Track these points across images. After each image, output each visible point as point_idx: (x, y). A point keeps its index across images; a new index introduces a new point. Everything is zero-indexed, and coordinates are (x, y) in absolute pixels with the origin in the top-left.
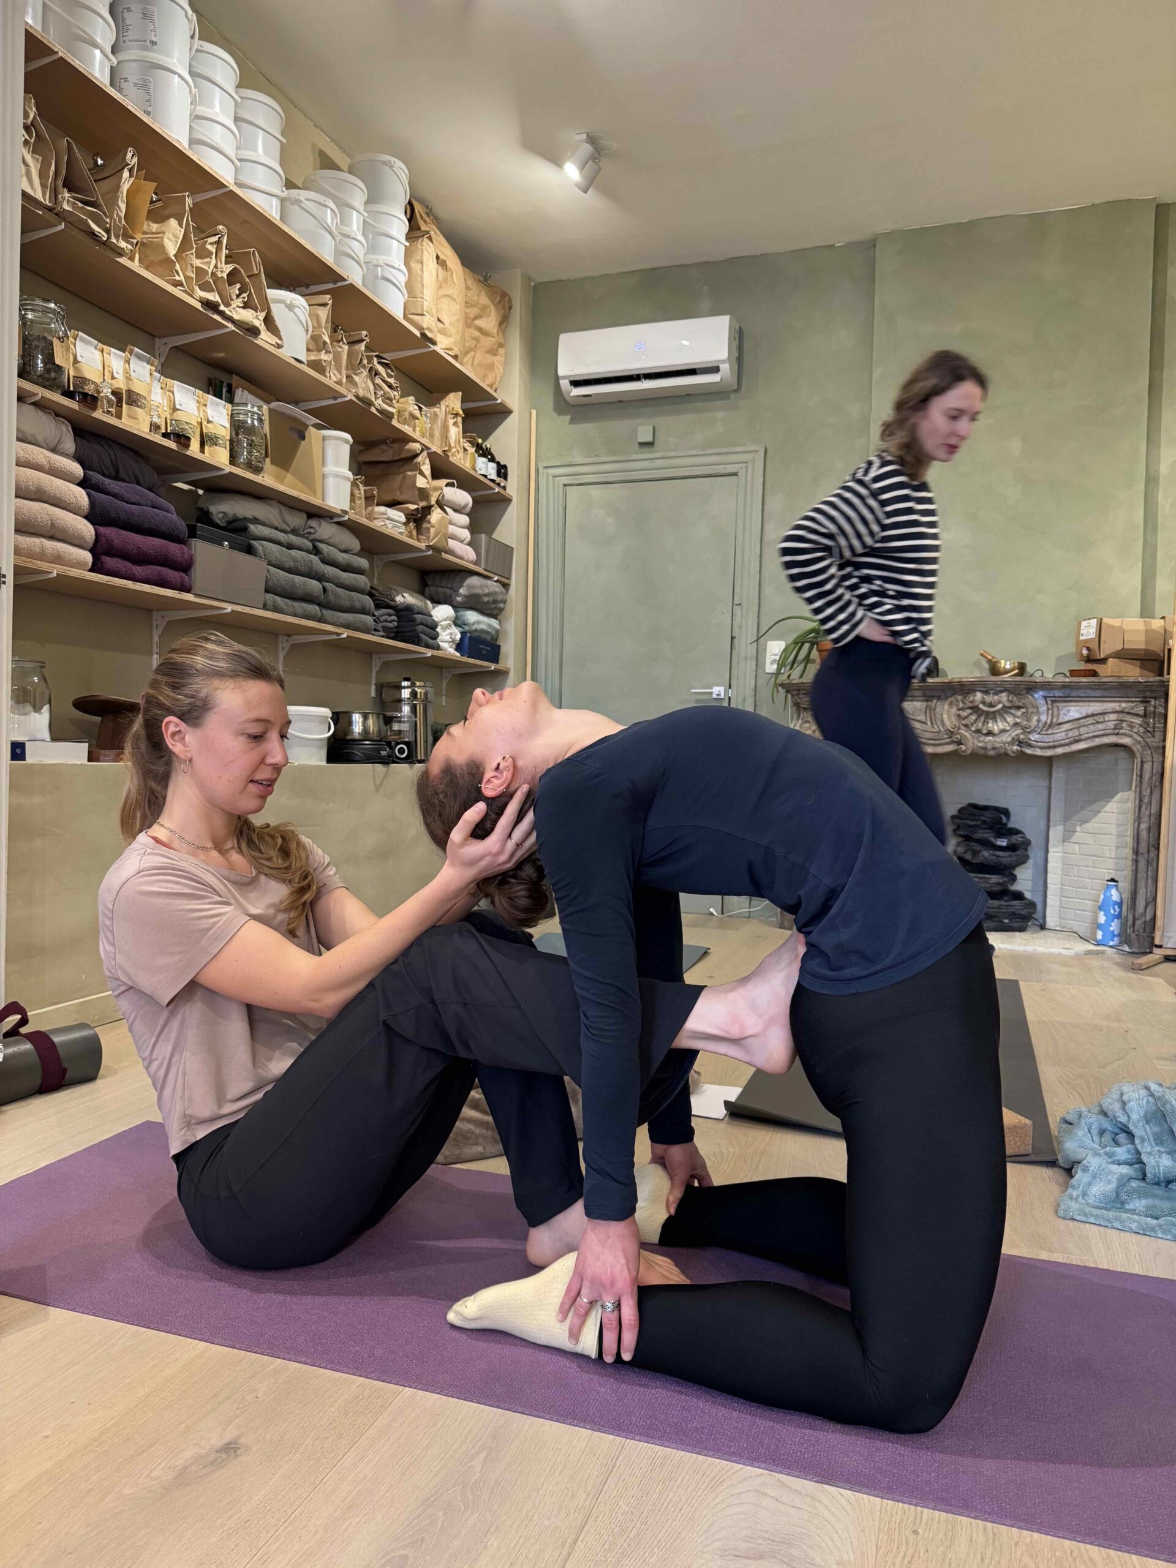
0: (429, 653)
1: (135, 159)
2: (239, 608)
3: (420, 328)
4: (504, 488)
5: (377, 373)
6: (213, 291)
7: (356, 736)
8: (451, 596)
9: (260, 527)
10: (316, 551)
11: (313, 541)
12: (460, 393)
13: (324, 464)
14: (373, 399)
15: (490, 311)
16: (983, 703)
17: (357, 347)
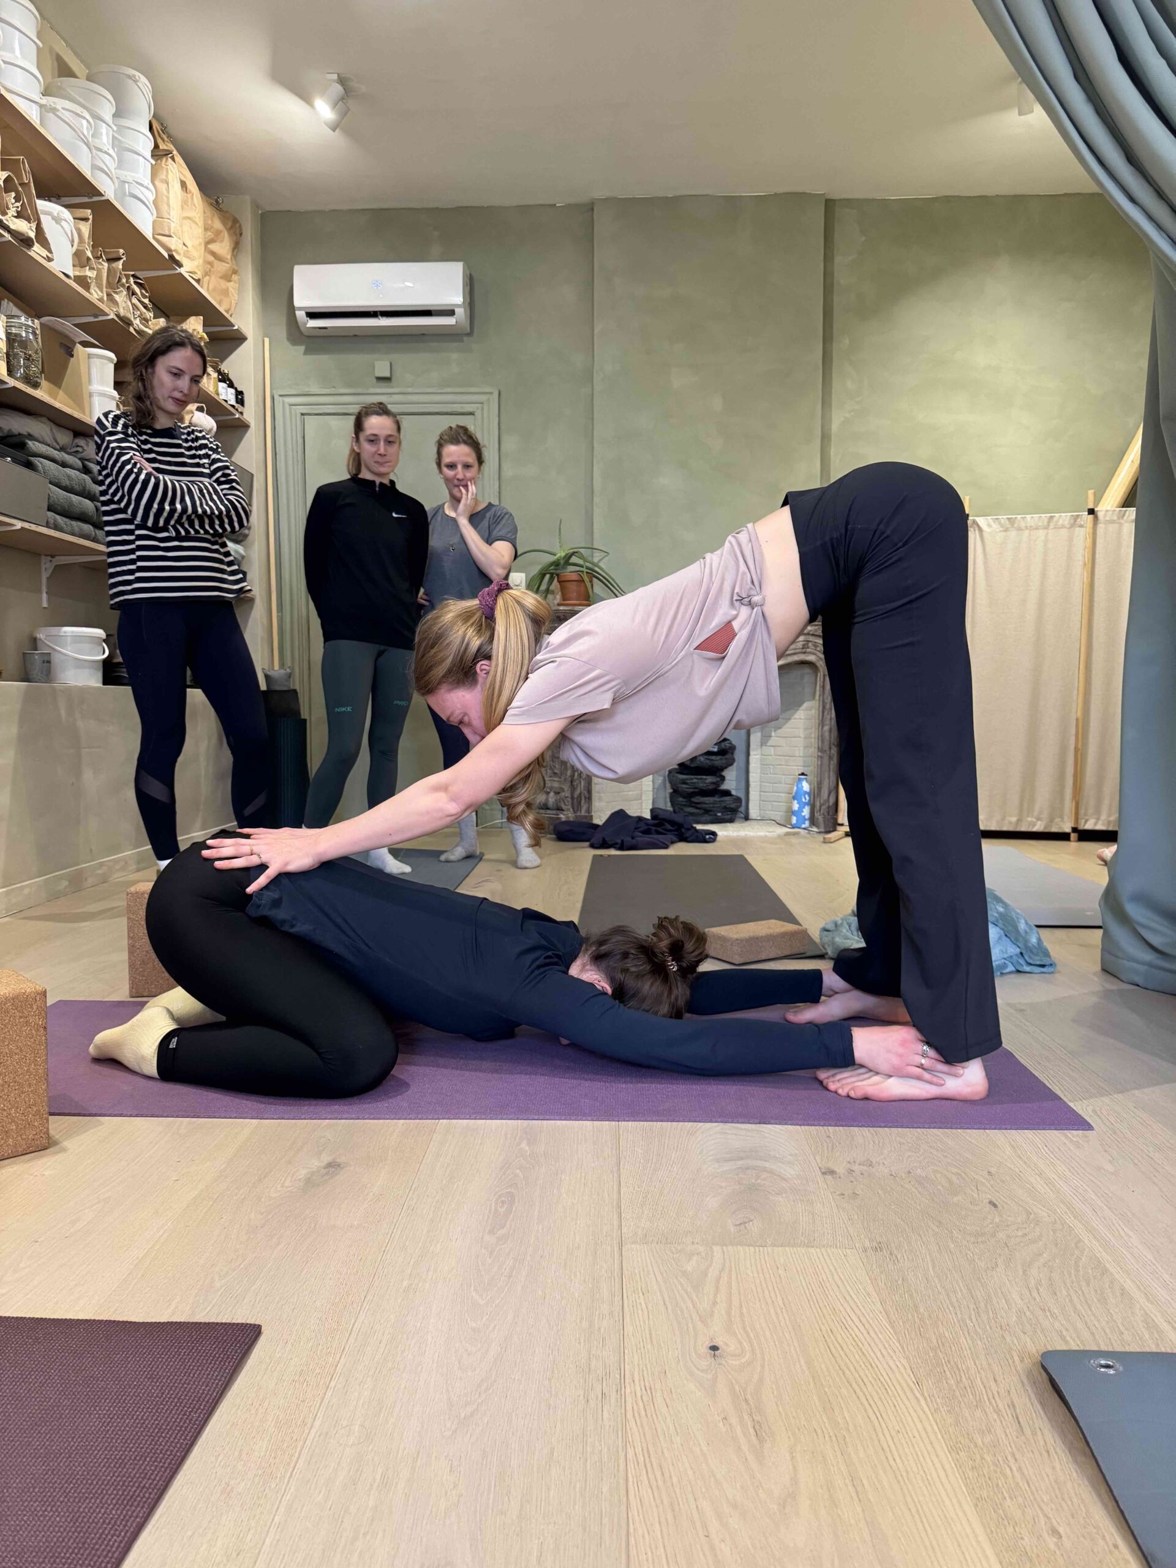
2: (26, 525)
3: (168, 250)
4: (241, 413)
5: (134, 293)
9: (36, 443)
10: (86, 470)
11: (81, 460)
12: (202, 317)
13: (90, 382)
14: (132, 319)
15: (224, 237)
17: (114, 265)
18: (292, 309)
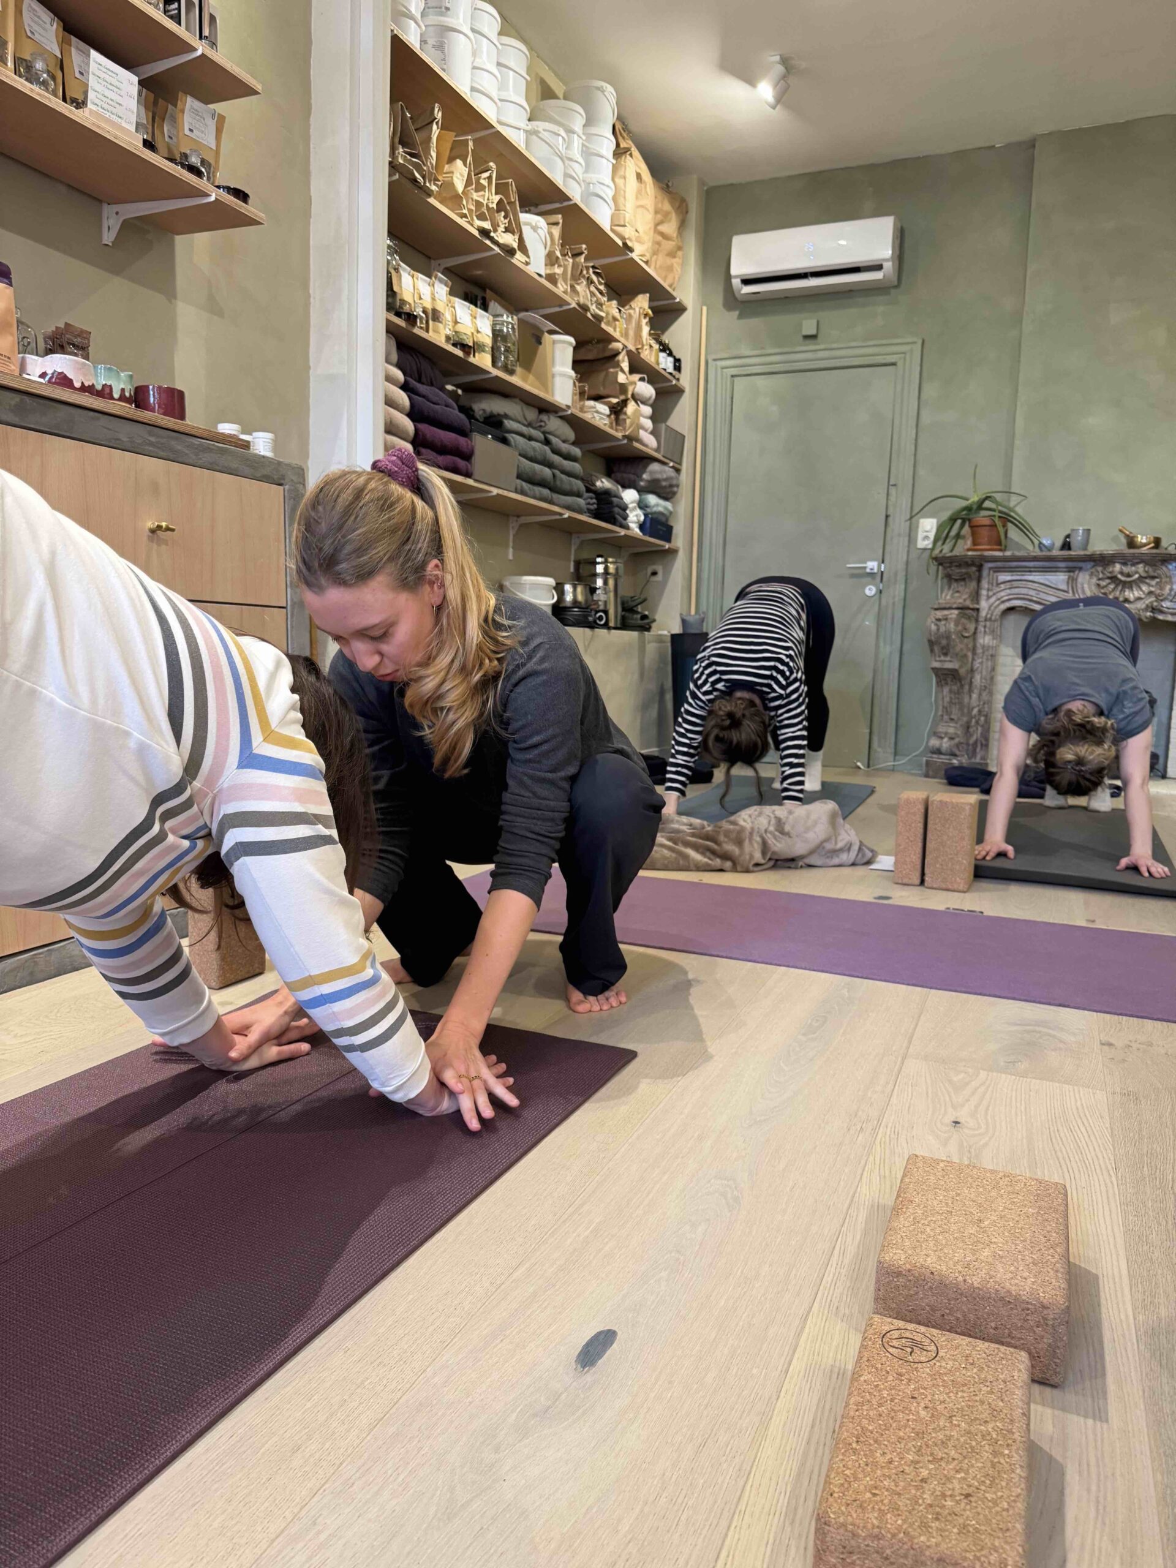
0: (623, 532)
1: (440, 114)
2: (501, 492)
3: (622, 238)
4: (678, 380)
5: (592, 282)
6: (486, 220)
7: (568, 605)
8: (634, 481)
9: (511, 422)
10: (547, 442)
11: (544, 433)
12: (648, 295)
13: (553, 365)
14: (590, 306)
15: (671, 219)
16: (1122, 573)
17: (577, 259)
18: (728, 277)
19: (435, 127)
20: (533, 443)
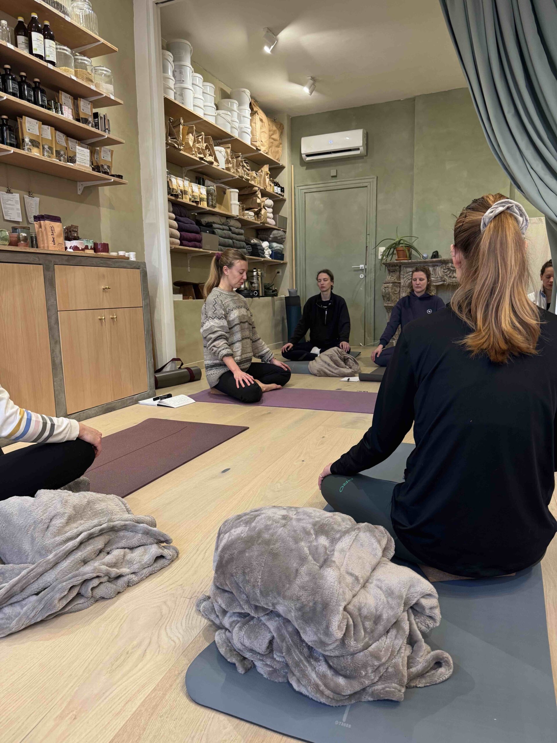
0: (263, 259)
1: (183, 121)
3: (256, 146)
4: (283, 196)
5: (244, 166)
6: (201, 154)
8: (267, 238)
9: (215, 225)
10: (230, 230)
11: (228, 226)
12: (268, 165)
13: (231, 201)
14: (244, 176)
15: (277, 131)
16: (452, 267)
17: (238, 159)
18: (301, 154)
19: (181, 126)
20: (224, 231)
